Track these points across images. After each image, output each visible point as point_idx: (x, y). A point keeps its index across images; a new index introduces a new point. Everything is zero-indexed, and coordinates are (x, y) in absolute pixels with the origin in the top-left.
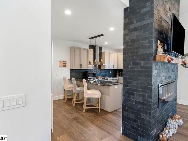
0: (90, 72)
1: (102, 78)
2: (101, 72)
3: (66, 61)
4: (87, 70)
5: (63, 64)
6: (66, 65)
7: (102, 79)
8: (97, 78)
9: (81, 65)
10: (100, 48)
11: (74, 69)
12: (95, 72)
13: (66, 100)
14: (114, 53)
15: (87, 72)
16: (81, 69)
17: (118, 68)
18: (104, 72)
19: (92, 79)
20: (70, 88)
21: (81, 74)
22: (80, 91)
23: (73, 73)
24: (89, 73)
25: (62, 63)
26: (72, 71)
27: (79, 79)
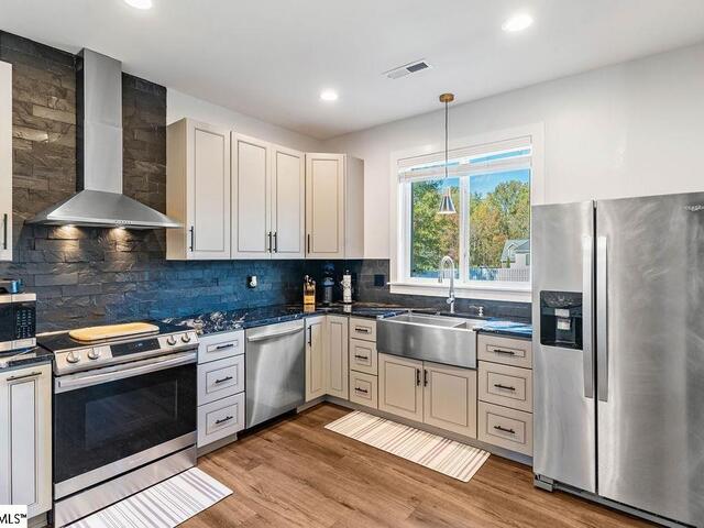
17: (308, 248)
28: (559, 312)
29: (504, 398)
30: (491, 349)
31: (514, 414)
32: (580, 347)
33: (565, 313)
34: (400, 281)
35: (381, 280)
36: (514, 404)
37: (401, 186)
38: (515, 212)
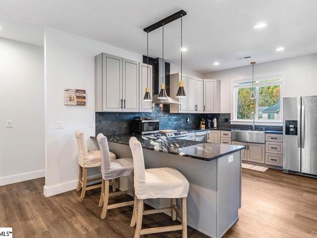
0: (146, 119)
1: (175, 134)
2: (170, 120)
3: (84, 91)
4: (137, 115)
5: (75, 100)
6: (84, 100)
7: (174, 136)
8: (164, 134)
9: (123, 102)
10: (167, 66)
11: (105, 110)
12: (156, 119)
13: (83, 194)
14: (196, 78)
15: (139, 118)
16: (125, 111)
17: (204, 110)
18: (176, 120)
19: (152, 137)
20: (94, 161)
21: (125, 125)
22: (123, 171)
23: (103, 123)
24: (143, 121)
25: (73, 95)
26: (100, 116)
27: (119, 136)
28: (290, 126)
29: (273, 151)
30: (270, 138)
31: (276, 155)
32: (296, 134)
33: (293, 126)
34: (234, 120)
35: (227, 120)
36: (277, 153)
37: (235, 90)
38: (262, 93)
